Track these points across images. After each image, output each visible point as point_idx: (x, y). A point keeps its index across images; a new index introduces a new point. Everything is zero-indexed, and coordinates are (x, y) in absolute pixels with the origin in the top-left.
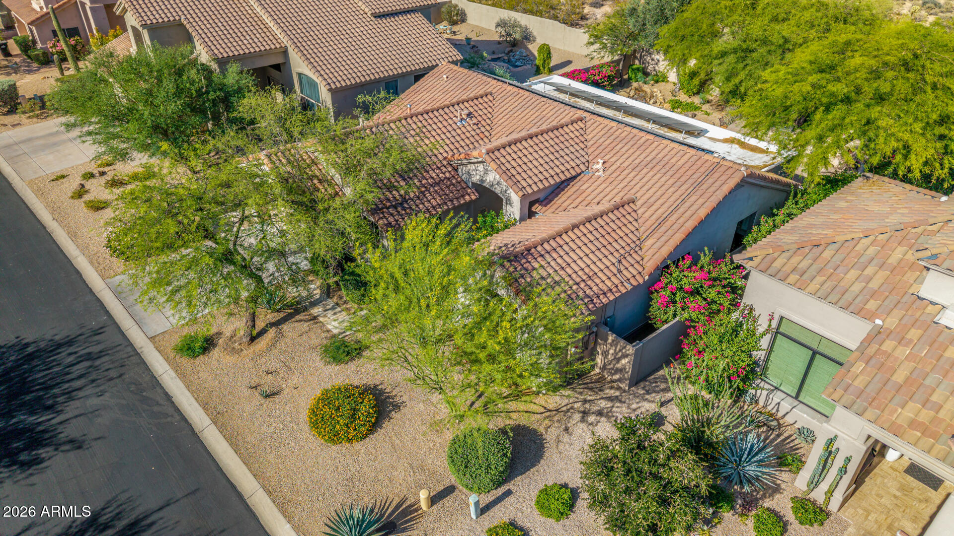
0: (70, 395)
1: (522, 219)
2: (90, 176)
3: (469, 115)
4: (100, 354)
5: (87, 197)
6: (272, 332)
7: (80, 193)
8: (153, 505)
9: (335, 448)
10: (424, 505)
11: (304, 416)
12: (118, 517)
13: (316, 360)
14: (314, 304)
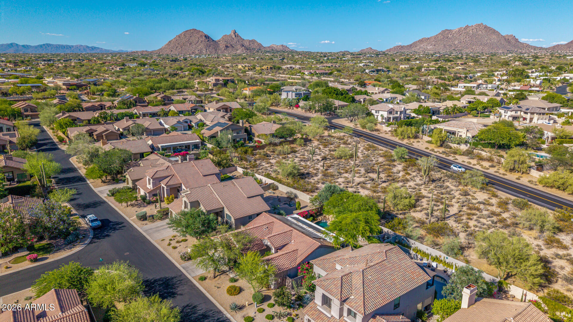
0: (178, 287)
1: (275, 253)
2: (171, 240)
3: (267, 228)
4: (182, 280)
5: (171, 246)
6: (219, 277)
7: (170, 244)
8: (198, 304)
9: (231, 297)
10: (247, 305)
11: (226, 291)
12: (192, 305)
13: (228, 282)
14: (227, 271)
